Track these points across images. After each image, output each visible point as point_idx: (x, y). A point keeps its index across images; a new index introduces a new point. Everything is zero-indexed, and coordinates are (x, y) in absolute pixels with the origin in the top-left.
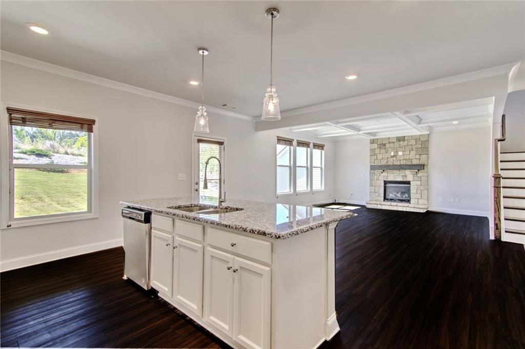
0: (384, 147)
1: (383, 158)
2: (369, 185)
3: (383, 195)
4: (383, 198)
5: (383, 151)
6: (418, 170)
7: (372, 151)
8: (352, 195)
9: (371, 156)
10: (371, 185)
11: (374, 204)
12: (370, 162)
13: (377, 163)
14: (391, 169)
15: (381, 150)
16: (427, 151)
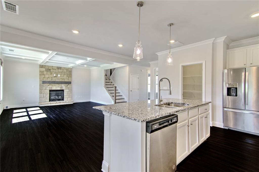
1: (49, 77)
3: (49, 98)
4: (49, 100)
7: (41, 72)
9: (40, 75)
12: (40, 79)
13: (46, 80)
14: (55, 84)
15: (48, 72)
16: (71, 76)
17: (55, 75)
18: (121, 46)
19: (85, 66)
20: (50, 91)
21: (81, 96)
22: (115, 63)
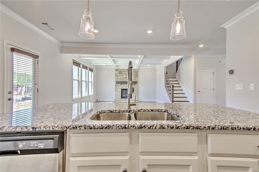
0: (121, 73)
1: (121, 79)
2: (115, 91)
3: (121, 96)
4: (121, 97)
5: (121, 75)
6: (135, 84)
7: (116, 74)
8: (106, 96)
9: (115, 77)
10: (116, 91)
11: (118, 100)
12: (115, 80)
13: (118, 81)
14: (125, 84)
15: (120, 75)
16: (138, 76)
17: (125, 76)
18: (150, 32)
19: (149, 65)
20: (122, 90)
21: (146, 96)
22: (172, 57)
